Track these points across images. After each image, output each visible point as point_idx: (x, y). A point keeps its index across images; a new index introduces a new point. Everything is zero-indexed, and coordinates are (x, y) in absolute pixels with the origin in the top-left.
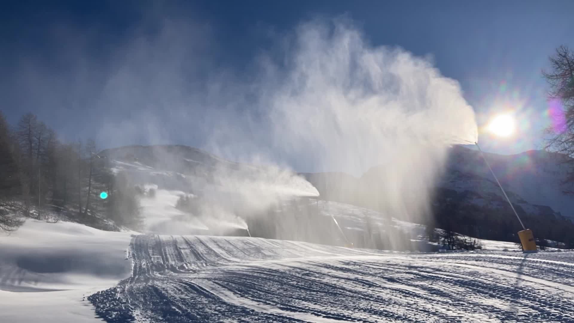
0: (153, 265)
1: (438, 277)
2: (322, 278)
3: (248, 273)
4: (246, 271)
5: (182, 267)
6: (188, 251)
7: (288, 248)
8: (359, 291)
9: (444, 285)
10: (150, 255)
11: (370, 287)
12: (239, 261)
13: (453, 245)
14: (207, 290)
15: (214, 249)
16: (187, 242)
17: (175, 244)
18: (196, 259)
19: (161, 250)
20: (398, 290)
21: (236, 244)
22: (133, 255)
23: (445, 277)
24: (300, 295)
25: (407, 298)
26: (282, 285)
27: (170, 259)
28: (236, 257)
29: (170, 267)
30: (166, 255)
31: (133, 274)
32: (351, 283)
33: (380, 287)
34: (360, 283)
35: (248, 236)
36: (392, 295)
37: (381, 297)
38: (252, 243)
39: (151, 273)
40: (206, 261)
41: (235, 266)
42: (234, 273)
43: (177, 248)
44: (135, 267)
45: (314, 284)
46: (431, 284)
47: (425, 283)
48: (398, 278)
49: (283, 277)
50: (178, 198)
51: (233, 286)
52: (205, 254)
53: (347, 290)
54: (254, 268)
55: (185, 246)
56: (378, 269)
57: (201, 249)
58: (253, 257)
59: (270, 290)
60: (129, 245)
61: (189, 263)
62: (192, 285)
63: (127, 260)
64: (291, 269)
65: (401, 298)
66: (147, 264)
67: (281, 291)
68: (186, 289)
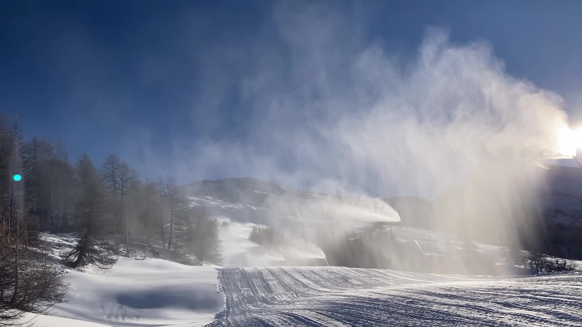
0: (244, 297)
1: (559, 300)
2: (429, 305)
3: (348, 303)
4: (345, 301)
5: (273, 299)
6: (275, 282)
7: (375, 276)
8: (477, 317)
9: (569, 308)
10: (239, 287)
11: (487, 313)
12: (329, 291)
13: (541, 268)
14: (314, 320)
15: (300, 280)
16: (272, 273)
17: (260, 275)
18: (285, 290)
19: (248, 282)
20: (520, 316)
21: (321, 274)
22: (223, 288)
23: (566, 300)
24: (415, 324)
25: (534, 323)
26: (390, 313)
27: (259, 291)
28: (325, 287)
29: (261, 299)
30: (255, 287)
31: (226, 308)
32: (464, 309)
33: (497, 312)
34: (474, 309)
35: (328, 266)
36: (516, 320)
37: (504, 323)
38: (337, 272)
39: (244, 306)
40: (295, 292)
41: (329, 296)
42: (334, 303)
43: (263, 280)
44: (227, 300)
45: (424, 312)
46: (555, 308)
47: (547, 308)
48: (514, 303)
49: (388, 306)
50: (251, 230)
51: (339, 316)
52: (293, 285)
53: (464, 317)
54: (351, 298)
55: (271, 278)
56: (486, 295)
57: (287, 280)
58: (342, 286)
59: (380, 319)
60: (218, 279)
61: (279, 294)
62: (296, 316)
63: (218, 293)
64: (392, 297)
65: (527, 323)
66: (238, 296)
67: (392, 320)
68: (291, 320)
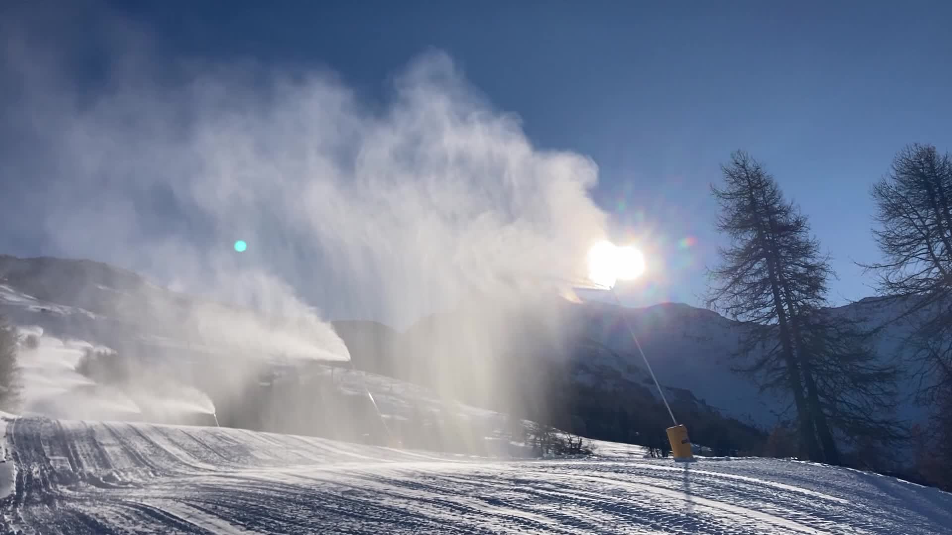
0: (54, 472)
1: (567, 497)
2: (378, 498)
3: (245, 490)
4: (239, 487)
5: (110, 478)
6: (117, 450)
7: (297, 448)
8: (448, 520)
9: (579, 510)
10: (46, 455)
11: (463, 513)
12: (214, 469)
13: (548, 448)
14: (181, 517)
15: (164, 447)
16: (113, 433)
17: (91, 436)
18: (133, 464)
19: (65, 446)
20: (511, 518)
21: (202, 439)
22: (14, 454)
23: (577, 497)
24: (352, 527)
25: (529, 531)
26: (313, 509)
27: (84, 463)
28: (207, 462)
29: (87, 477)
30: (76, 455)
31: (15, 489)
32: (430, 506)
33: (479, 512)
34: (445, 507)
35: (216, 426)
36: (504, 526)
37: (488, 529)
38: (232, 438)
39: (51, 488)
40: (152, 467)
41: (212, 477)
42: (220, 490)
43: (94, 443)
44: (19, 476)
45: (369, 508)
46: (560, 509)
47: (550, 508)
48: (505, 499)
49: (311, 497)
50: (82, 354)
51: (227, 511)
52: (150, 455)
53: (429, 519)
54: (251, 481)
55: (111, 441)
56: (466, 485)
57: (140, 447)
58: (237, 462)
59: (295, 518)
60: (5, 437)
61: (121, 470)
62: (149, 509)
63: (3, 463)
64: (320, 483)
65: (519, 530)
66: (42, 470)
67: (316, 520)
68: (139, 515)
